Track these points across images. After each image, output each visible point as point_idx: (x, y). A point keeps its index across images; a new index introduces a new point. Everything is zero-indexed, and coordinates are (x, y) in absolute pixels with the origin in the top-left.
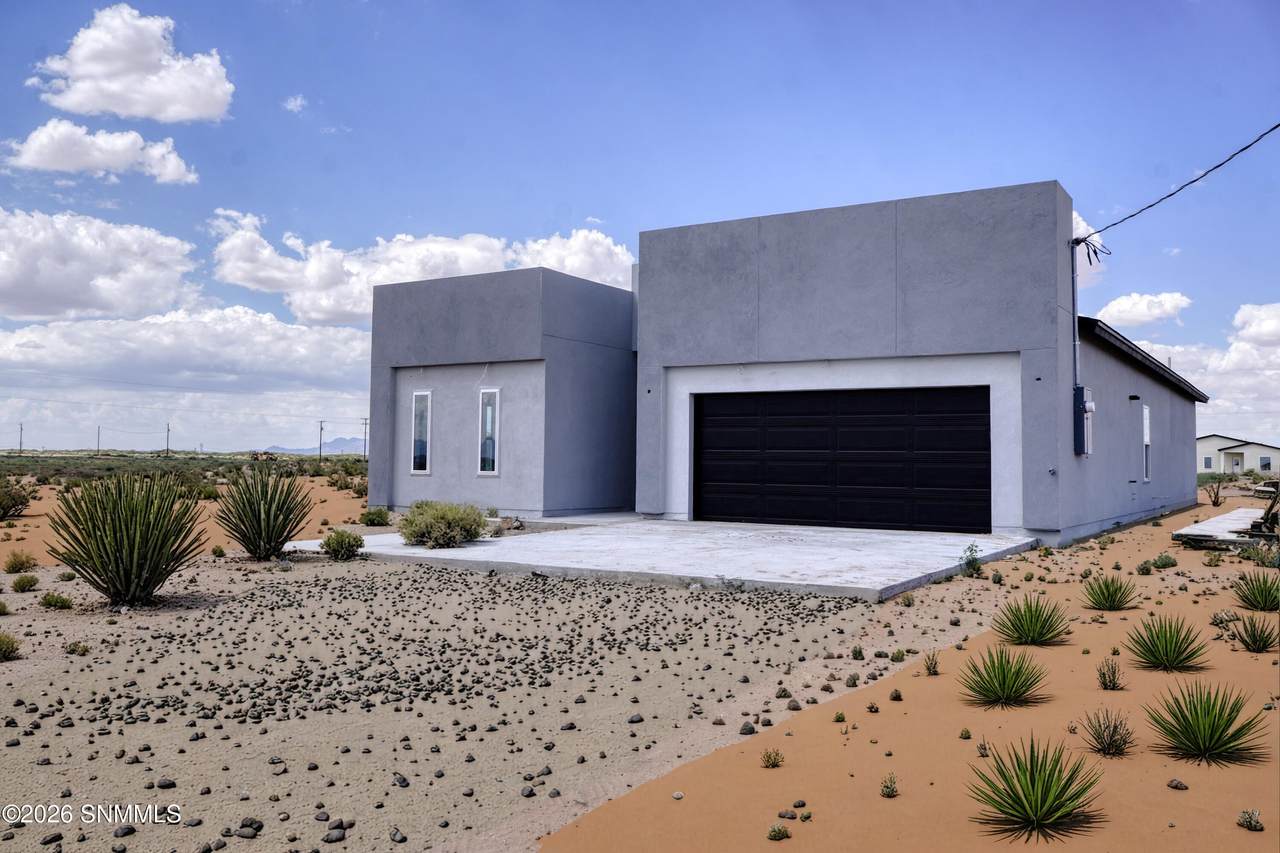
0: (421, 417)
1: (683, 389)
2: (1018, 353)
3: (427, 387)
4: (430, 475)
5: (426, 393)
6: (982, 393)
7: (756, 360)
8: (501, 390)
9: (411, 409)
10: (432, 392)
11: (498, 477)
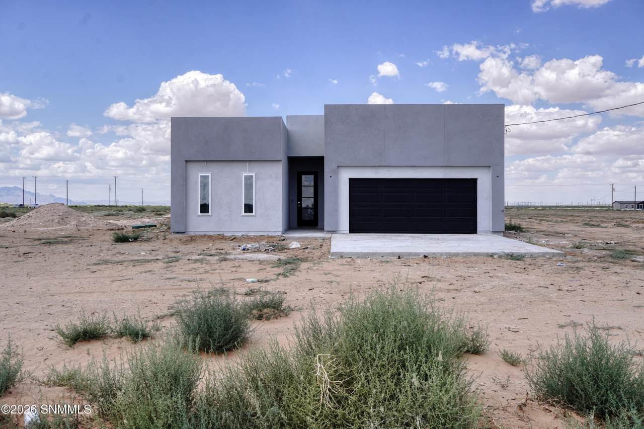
0: (204, 186)
1: (345, 176)
2: (490, 167)
3: (208, 172)
4: (211, 216)
5: (207, 174)
6: (474, 181)
7: (383, 165)
8: (256, 174)
9: (197, 182)
10: (212, 174)
11: (255, 216)
